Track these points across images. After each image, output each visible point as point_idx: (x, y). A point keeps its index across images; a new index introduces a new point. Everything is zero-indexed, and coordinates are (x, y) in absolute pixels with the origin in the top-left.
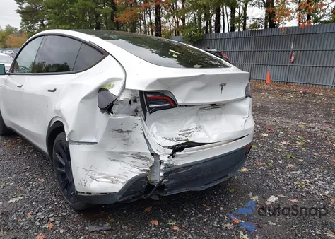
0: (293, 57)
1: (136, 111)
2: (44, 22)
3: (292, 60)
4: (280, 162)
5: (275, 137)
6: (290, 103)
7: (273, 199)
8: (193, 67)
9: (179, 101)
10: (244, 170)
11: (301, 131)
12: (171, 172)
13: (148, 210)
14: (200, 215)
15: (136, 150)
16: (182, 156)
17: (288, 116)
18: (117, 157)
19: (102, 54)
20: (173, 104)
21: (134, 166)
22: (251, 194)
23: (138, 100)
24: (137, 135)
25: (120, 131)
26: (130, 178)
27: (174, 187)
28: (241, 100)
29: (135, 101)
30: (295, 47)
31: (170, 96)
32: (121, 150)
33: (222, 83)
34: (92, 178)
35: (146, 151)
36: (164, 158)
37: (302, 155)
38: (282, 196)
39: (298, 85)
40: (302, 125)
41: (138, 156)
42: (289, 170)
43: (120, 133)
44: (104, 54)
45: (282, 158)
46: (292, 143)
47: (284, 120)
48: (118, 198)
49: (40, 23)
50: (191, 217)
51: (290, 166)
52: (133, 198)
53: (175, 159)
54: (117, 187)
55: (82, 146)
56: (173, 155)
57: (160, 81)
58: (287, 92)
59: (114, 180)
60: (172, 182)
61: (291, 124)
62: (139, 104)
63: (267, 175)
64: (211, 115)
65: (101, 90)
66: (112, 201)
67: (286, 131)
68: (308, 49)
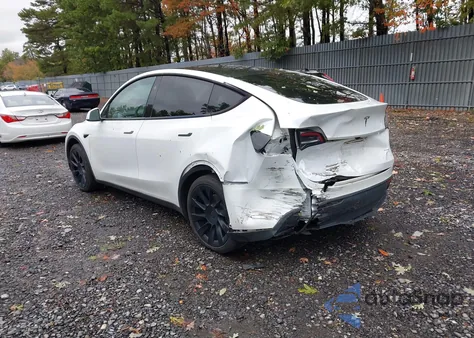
0: (413, 73)
1: (286, 149)
2: (60, 42)
3: (412, 76)
4: (418, 199)
5: (407, 174)
6: (416, 133)
7: (417, 234)
8: (336, 102)
9: (329, 137)
10: (381, 209)
11: (436, 166)
12: (324, 206)
13: (292, 250)
14: (348, 252)
15: (288, 187)
16: (333, 190)
17: (418, 150)
18: (268, 194)
19: (243, 95)
20: (323, 139)
21: (286, 203)
22: (393, 231)
23: (288, 138)
24: (289, 173)
25: (273, 169)
26: (284, 213)
27: (328, 220)
28: (381, 132)
29: (285, 139)
30: (415, 58)
31: (319, 131)
32: (273, 188)
33: (366, 115)
34: (248, 216)
35: (297, 187)
36: (317, 193)
37: (442, 191)
38: (426, 231)
39: (422, 109)
40: (436, 159)
41: (290, 192)
42: (429, 206)
43: (273, 171)
44: (245, 95)
45: (419, 195)
46: (427, 179)
47: (414, 154)
48: (274, 233)
49: (54, 44)
50: (339, 253)
51: (430, 203)
52: (286, 234)
53: (327, 193)
54: (271, 224)
55: (236, 185)
56: (325, 189)
57: (313, 118)
58: (411, 119)
59: (268, 216)
60: (325, 215)
61: (423, 159)
62: (288, 141)
63: (405, 213)
64: (354, 148)
65: (252, 132)
66: (268, 237)
67: (418, 167)
68: (433, 61)
